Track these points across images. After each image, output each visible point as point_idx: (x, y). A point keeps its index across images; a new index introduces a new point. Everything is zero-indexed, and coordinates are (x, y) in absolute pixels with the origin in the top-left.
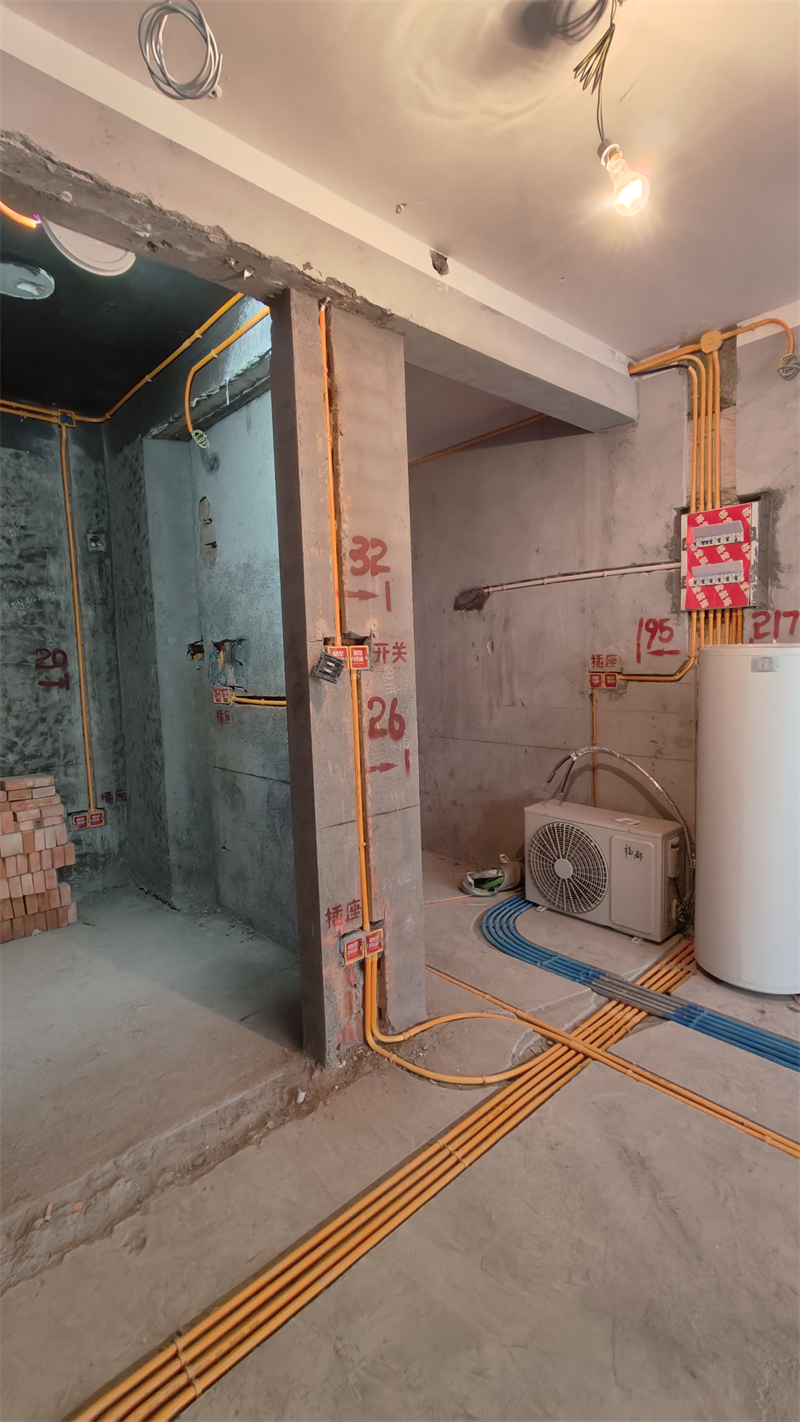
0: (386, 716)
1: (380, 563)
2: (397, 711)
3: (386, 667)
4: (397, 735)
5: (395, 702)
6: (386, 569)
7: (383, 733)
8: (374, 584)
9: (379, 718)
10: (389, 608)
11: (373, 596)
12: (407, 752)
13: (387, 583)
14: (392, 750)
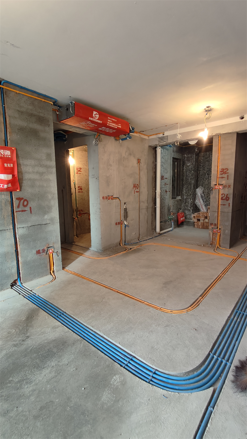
0: (225, 197)
1: (226, 172)
2: (228, 196)
3: (226, 189)
4: (228, 200)
5: (227, 195)
6: (228, 173)
7: (224, 199)
8: (225, 176)
9: (223, 197)
10: (228, 179)
11: (224, 177)
12: (229, 203)
13: (228, 175)
14: (226, 203)
